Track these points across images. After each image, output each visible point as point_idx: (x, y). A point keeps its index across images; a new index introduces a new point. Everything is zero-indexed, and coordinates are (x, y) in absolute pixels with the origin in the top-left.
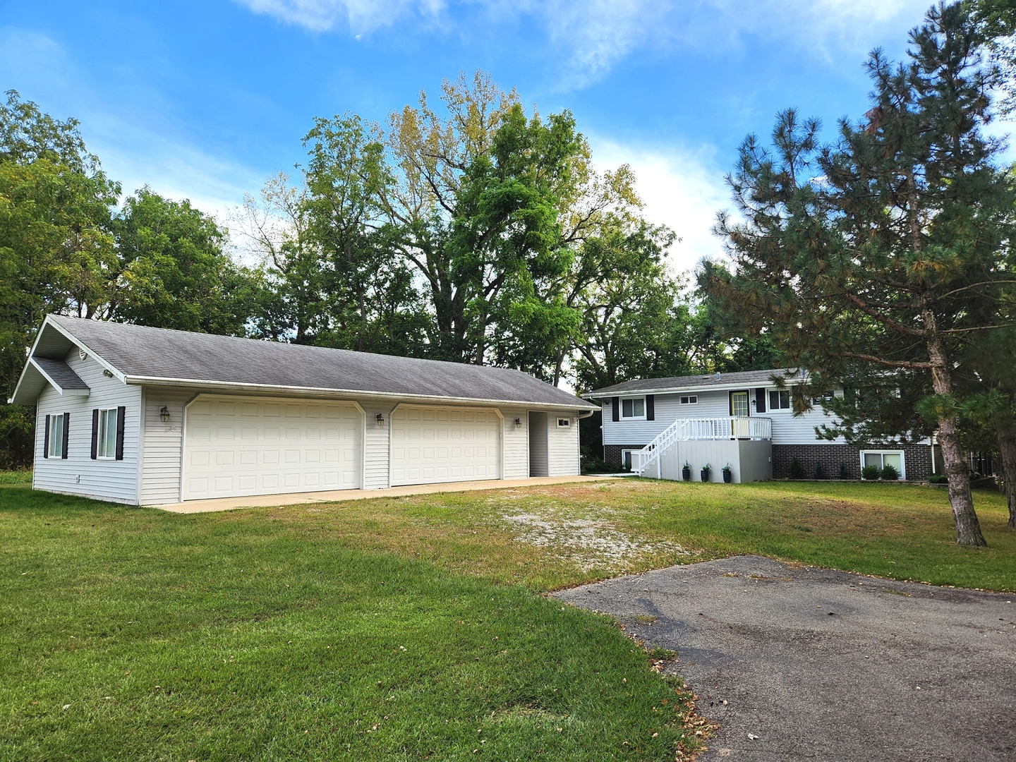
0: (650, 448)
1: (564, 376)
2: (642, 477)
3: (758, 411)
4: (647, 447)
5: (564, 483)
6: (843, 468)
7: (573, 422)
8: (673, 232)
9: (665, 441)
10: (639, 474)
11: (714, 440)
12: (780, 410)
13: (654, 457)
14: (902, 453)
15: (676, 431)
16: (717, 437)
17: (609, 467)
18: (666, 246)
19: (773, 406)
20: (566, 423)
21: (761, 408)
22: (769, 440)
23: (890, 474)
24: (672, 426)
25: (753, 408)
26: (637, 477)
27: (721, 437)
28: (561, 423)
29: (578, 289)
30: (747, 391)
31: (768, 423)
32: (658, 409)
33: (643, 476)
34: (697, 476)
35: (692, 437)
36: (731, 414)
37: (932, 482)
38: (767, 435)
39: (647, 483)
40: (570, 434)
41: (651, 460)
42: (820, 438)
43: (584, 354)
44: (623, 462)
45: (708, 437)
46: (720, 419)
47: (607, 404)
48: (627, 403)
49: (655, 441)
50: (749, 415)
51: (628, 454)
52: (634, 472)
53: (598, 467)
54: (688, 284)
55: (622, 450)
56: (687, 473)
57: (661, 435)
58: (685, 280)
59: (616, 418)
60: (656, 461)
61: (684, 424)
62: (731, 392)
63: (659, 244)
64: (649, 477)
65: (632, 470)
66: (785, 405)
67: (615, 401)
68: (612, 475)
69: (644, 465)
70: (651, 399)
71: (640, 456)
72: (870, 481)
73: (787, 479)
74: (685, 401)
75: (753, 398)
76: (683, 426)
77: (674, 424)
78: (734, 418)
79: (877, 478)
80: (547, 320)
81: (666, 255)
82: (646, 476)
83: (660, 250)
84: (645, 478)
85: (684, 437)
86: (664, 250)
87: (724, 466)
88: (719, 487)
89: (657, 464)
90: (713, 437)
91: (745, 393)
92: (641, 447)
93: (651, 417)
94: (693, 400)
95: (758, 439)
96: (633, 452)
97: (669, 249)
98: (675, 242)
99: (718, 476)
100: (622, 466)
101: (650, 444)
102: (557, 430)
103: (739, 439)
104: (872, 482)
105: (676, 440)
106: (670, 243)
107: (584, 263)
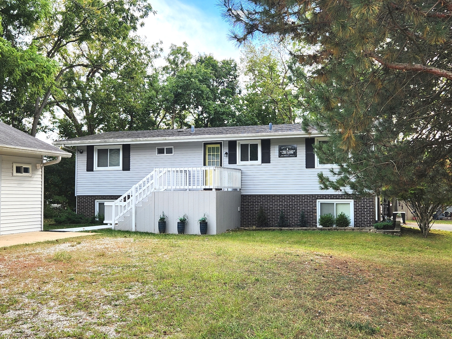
0: (125, 198)
1: (44, 131)
2: (115, 231)
3: (230, 162)
4: (122, 198)
5: (11, 247)
6: (303, 216)
7: (35, 169)
8: (149, 4)
9: (141, 191)
10: (112, 227)
11: (188, 191)
12: (250, 162)
13: (129, 208)
14: (352, 202)
15: (153, 181)
16: (190, 187)
17: (81, 218)
18: (142, 17)
19: (244, 158)
20: (26, 170)
21: (232, 160)
22: (238, 190)
23: (343, 221)
24: (149, 176)
25: (225, 160)
26: (109, 231)
27: (195, 187)
28: (19, 170)
29: (57, 47)
30: (220, 143)
31: (238, 174)
32: (135, 159)
33: (117, 229)
34: (173, 228)
35: (170, 188)
36: (205, 165)
37: (377, 228)
38: (238, 185)
39: (120, 240)
40: (32, 183)
41: (126, 211)
42: (326, 188)
43: (67, 114)
44: (96, 213)
45: (182, 187)
46: (195, 169)
47: (81, 153)
48: (103, 152)
49: (132, 191)
50: (221, 166)
51: (102, 206)
52: (107, 224)
53: (69, 219)
54: (161, 53)
55: (96, 201)
56: (163, 225)
57: (137, 185)
58: (159, 49)
59: (90, 168)
60: (131, 213)
61: (162, 174)
62: (206, 144)
63: (137, 14)
64: (122, 230)
65: (104, 222)
66: (254, 158)
67: (90, 150)
68: (81, 229)
69: (118, 217)
70: (127, 149)
71: (114, 207)
72: (327, 228)
73: (254, 227)
74: (161, 151)
75: (225, 150)
76: (160, 175)
77: (151, 174)
78: (207, 168)
79: (332, 225)
80: (17, 62)
81: (142, 25)
82: (119, 229)
83: (137, 19)
84: (119, 231)
85: (161, 187)
86: (140, 21)
87: (201, 217)
88: (197, 238)
89: (131, 215)
90: (186, 187)
91: (219, 146)
92: (116, 197)
93: (126, 167)
94: (169, 151)
95: (230, 190)
96: (107, 203)
97: (145, 20)
98: (151, 14)
99: (194, 228)
100: (94, 218)
101: (126, 195)
102: (13, 178)
103: (216, 189)
104: (329, 230)
105: (153, 190)
106: (146, 14)
107: (65, 21)
